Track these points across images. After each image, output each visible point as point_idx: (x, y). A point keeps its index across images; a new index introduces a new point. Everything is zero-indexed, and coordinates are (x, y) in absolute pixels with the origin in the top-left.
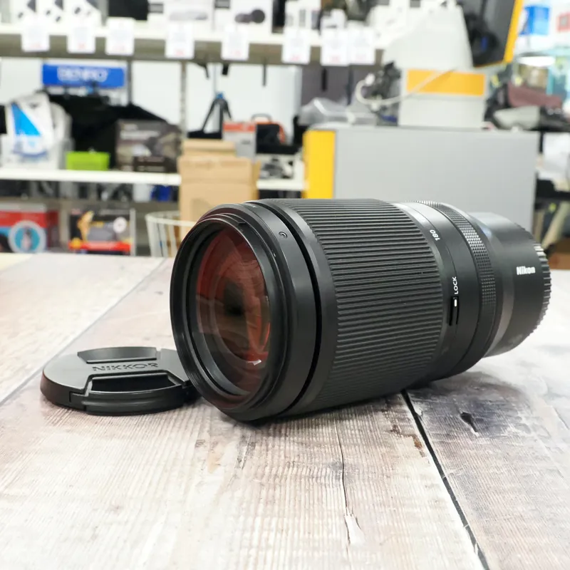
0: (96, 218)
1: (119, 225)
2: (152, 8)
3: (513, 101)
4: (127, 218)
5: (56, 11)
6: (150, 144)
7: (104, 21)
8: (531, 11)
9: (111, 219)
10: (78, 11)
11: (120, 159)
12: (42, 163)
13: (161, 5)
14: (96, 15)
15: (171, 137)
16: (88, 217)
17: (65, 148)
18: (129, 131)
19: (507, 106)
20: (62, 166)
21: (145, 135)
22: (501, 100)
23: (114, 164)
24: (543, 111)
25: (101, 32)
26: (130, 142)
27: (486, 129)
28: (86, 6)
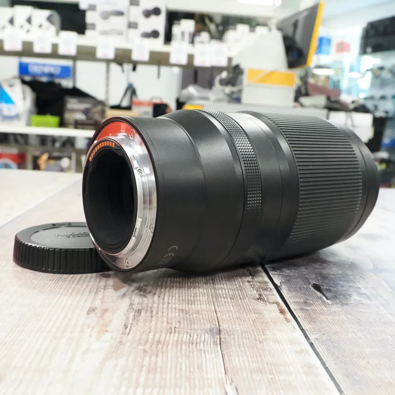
0: (50, 158)
1: (65, 162)
2: (88, 27)
3: (310, 91)
4: (70, 158)
5: (26, 25)
6: (86, 112)
7: (57, 34)
8: (321, 40)
9: (59, 158)
10: (41, 26)
11: (66, 121)
12: (15, 122)
13: (94, 25)
14: (53, 29)
15: (99, 108)
16: (45, 157)
17: (31, 113)
18: (72, 104)
19: (307, 94)
20: (29, 124)
21: (83, 106)
22: (303, 90)
23: (62, 124)
24: (329, 99)
25: (56, 40)
26: (73, 111)
27: (295, 107)
28: (46, 24)
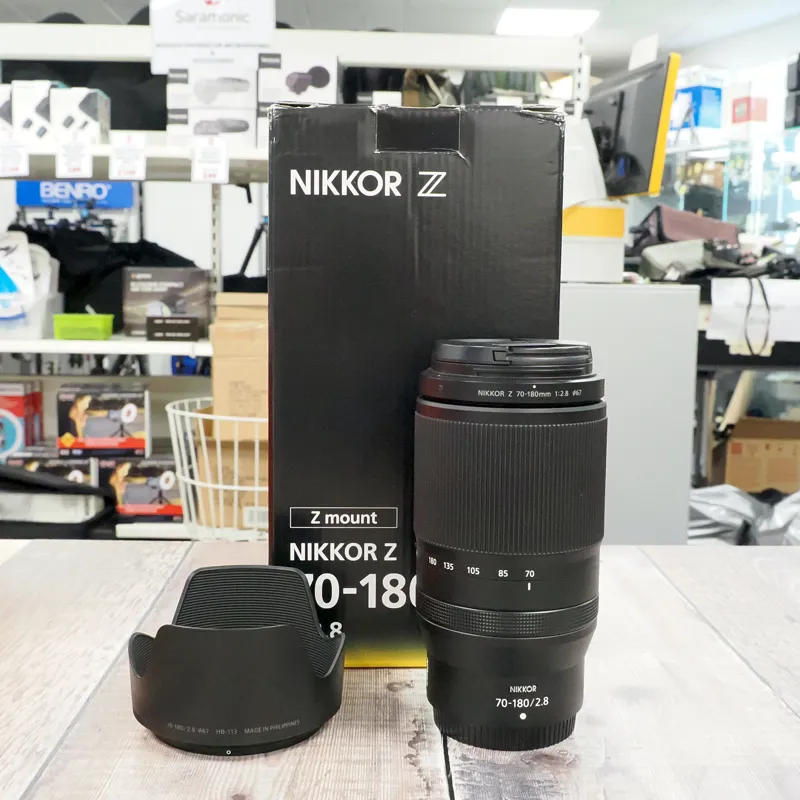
0: (95, 405)
1: (128, 414)
2: (171, 116)
3: (667, 233)
4: (139, 404)
5: (39, 122)
6: (170, 299)
7: (104, 133)
8: (696, 93)
9: (116, 405)
10: (69, 122)
11: (128, 320)
12: (19, 329)
13: (185, 111)
14: (94, 127)
15: (200, 288)
17: (51, 304)
18: (142, 282)
19: (662, 239)
20: (48, 334)
21: (163, 287)
22: (653, 231)
23: (120, 327)
24: (709, 247)
25: (102, 150)
26: (143, 296)
27: (627, 281)
28: (81, 117)
